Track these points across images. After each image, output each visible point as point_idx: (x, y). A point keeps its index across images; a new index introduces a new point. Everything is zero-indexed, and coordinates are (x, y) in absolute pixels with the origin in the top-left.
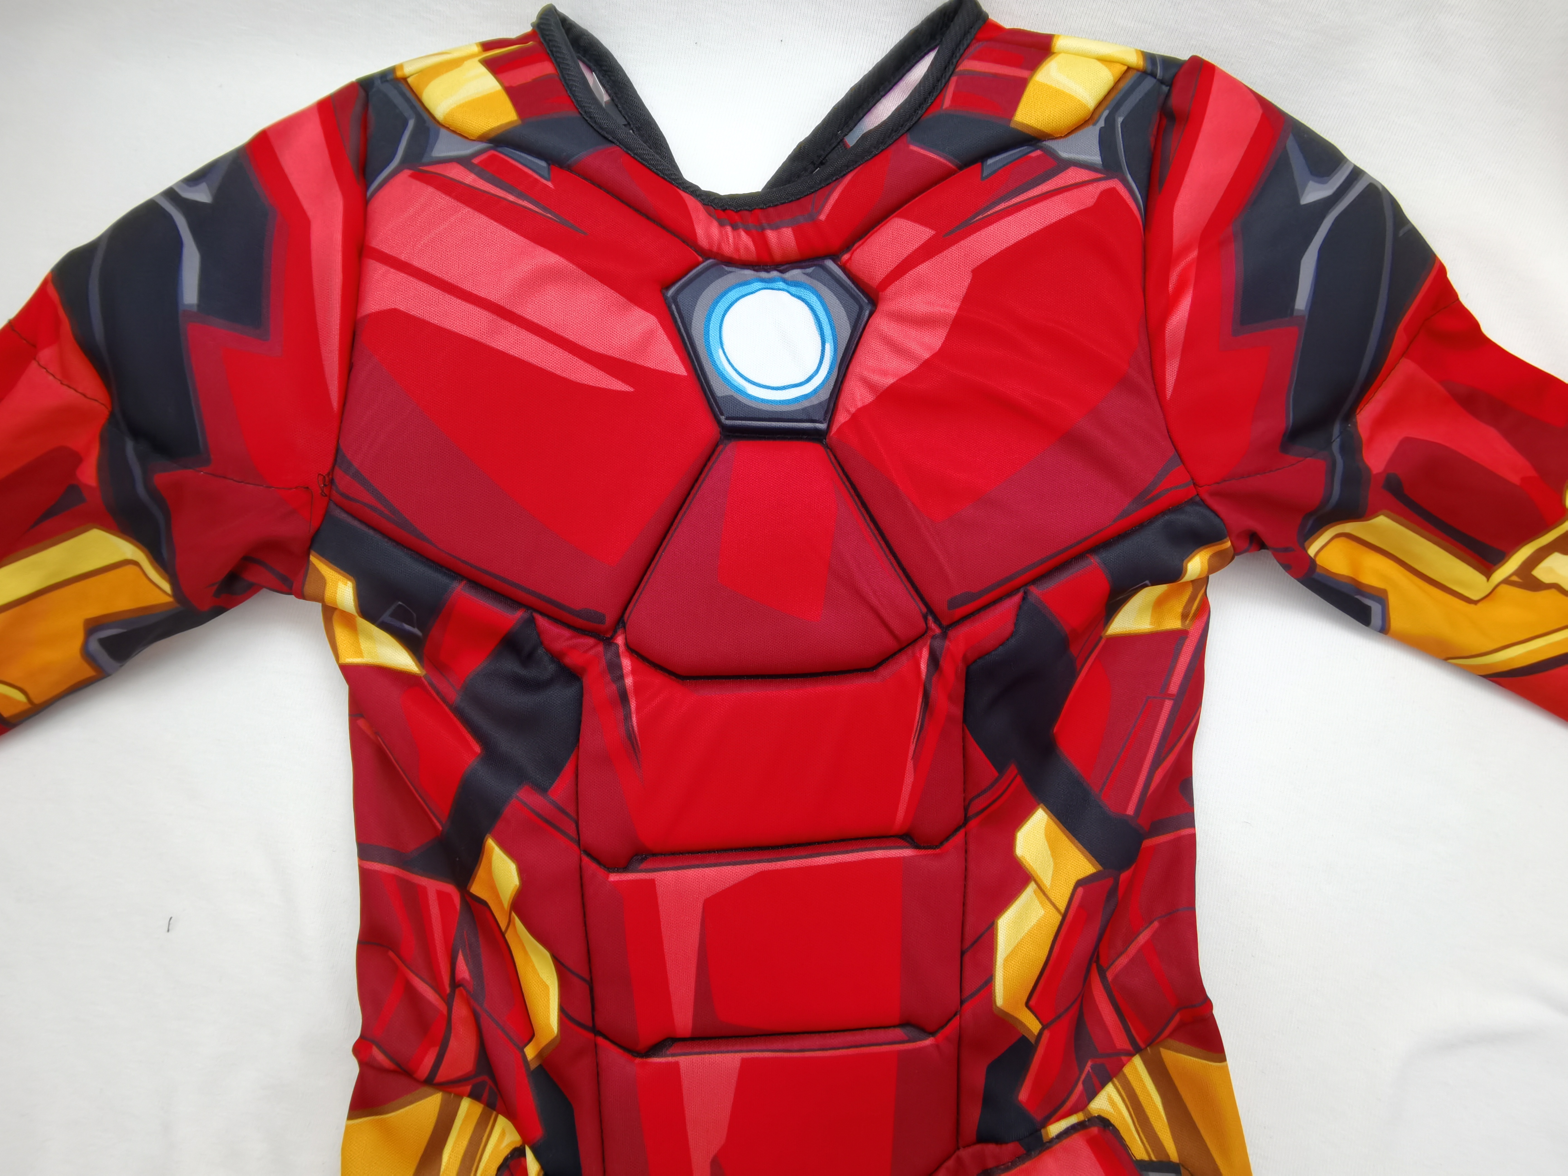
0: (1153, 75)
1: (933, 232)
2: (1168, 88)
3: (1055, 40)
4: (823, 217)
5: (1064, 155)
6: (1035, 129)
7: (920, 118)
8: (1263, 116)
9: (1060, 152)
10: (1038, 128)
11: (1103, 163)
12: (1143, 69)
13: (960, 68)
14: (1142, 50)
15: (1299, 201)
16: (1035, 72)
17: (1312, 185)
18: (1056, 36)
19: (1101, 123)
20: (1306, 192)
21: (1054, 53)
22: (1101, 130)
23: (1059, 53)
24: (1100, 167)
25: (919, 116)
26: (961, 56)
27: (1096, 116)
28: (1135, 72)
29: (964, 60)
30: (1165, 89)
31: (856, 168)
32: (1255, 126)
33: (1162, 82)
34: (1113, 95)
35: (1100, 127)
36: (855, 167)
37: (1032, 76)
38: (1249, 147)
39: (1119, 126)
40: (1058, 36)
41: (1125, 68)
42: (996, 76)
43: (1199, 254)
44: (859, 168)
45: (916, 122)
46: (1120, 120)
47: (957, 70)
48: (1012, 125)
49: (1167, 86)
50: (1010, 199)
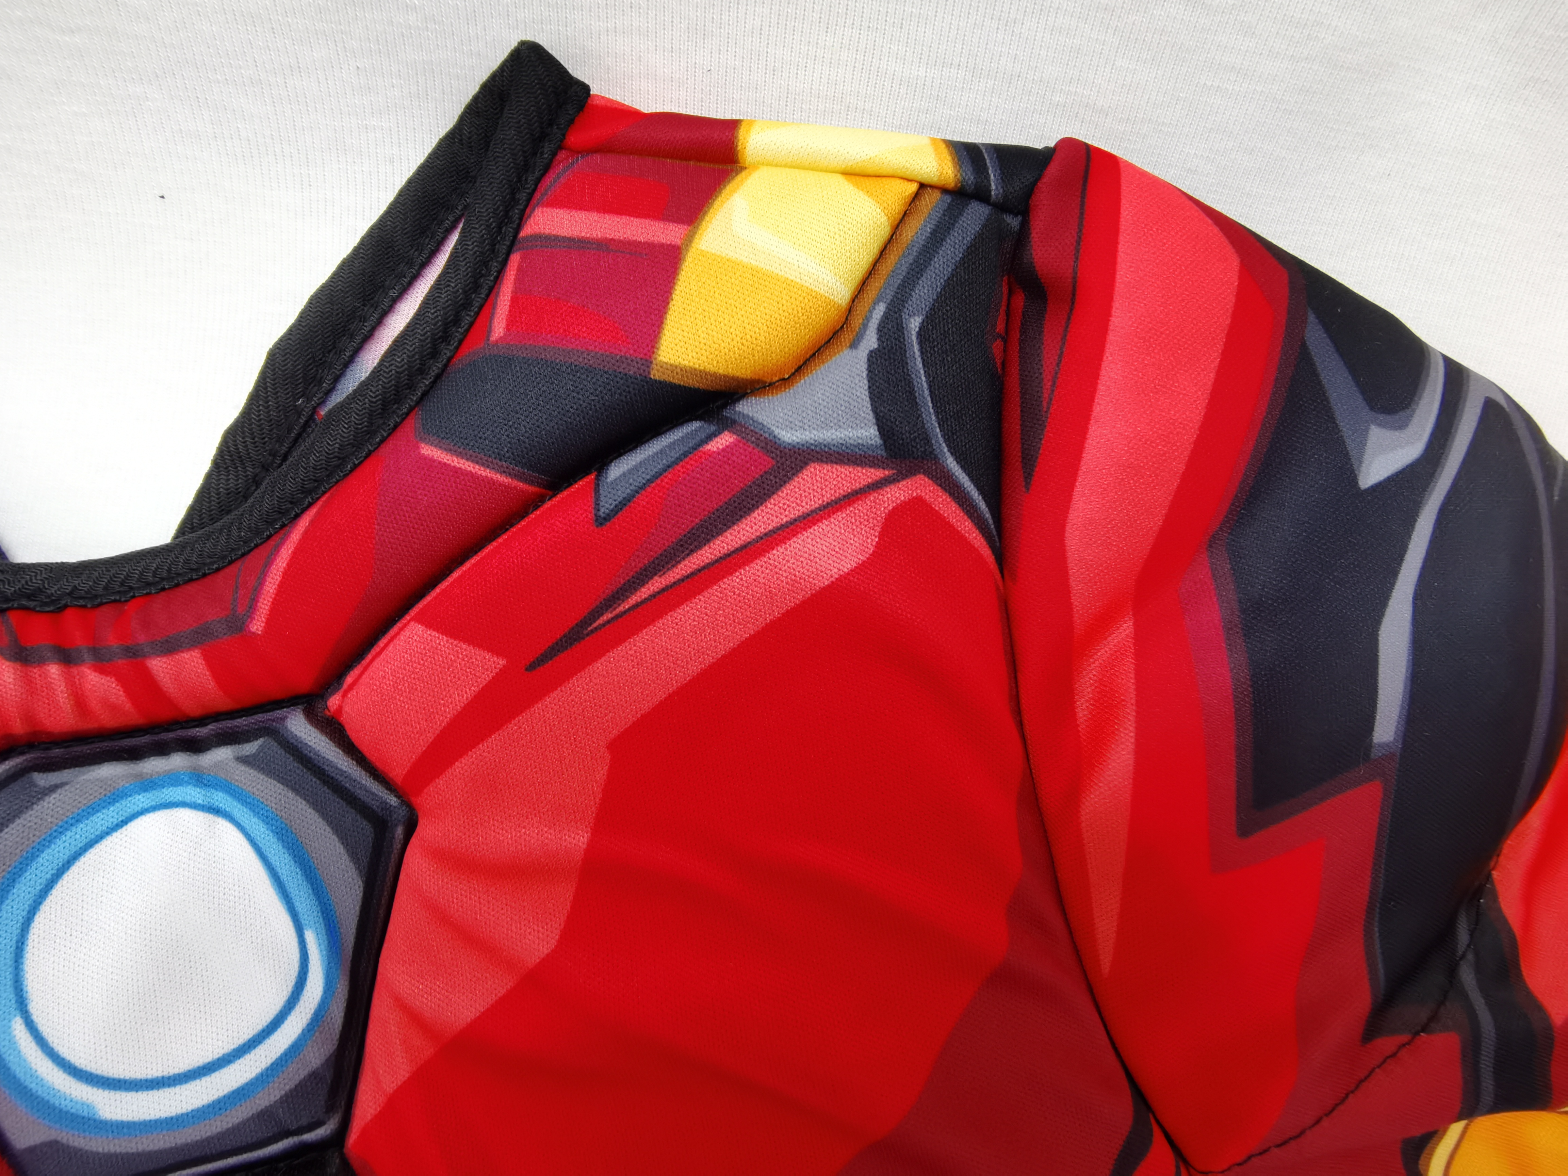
0: (980, 194)
1: (502, 662)
2: (1020, 218)
3: (742, 133)
4: (257, 626)
5: (789, 436)
6: (715, 375)
7: (446, 366)
8: (1246, 271)
9: (777, 431)
10: (721, 371)
11: (885, 442)
12: (956, 185)
13: (528, 230)
14: (949, 137)
15: (1353, 479)
16: (697, 228)
17: (1377, 435)
18: (743, 124)
19: (871, 341)
20: (1366, 457)
21: (744, 168)
22: (873, 357)
23: (756, 166)
24: (881, 452)
25: (443, 359)
26: (529, 201)
27: (857, 321)
28: (937, 195)
29: (534, 210)
30: (1013, 222)
31: (318, 499)
32: (1230, 300)
33: (1002, 207)
34: (892, 259)
35: (867, 352)
36: (315, 497)
37: (689, 239)
38: (1226, 354)
39: (914, 338)
40: (751, 123)
41: (913, 188)
42: (605, 246)
43: (1136, 625)
44: (324, 499)
45: (438, 377)
46: (914, 324)
47: (522, 234)
48: (656, 374)
49: (1016, 215)
50: (673, 566)
